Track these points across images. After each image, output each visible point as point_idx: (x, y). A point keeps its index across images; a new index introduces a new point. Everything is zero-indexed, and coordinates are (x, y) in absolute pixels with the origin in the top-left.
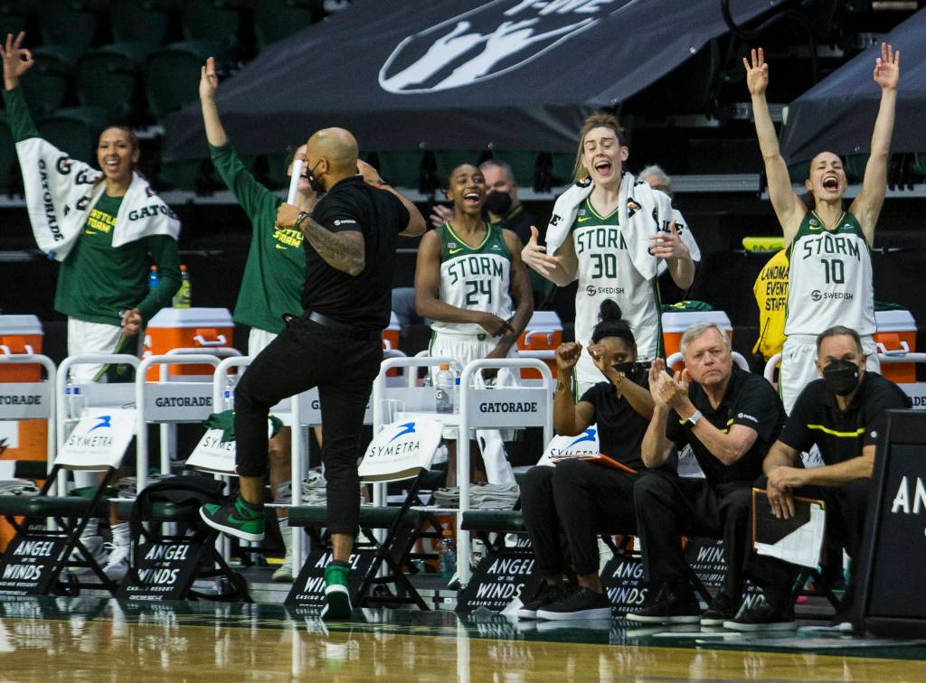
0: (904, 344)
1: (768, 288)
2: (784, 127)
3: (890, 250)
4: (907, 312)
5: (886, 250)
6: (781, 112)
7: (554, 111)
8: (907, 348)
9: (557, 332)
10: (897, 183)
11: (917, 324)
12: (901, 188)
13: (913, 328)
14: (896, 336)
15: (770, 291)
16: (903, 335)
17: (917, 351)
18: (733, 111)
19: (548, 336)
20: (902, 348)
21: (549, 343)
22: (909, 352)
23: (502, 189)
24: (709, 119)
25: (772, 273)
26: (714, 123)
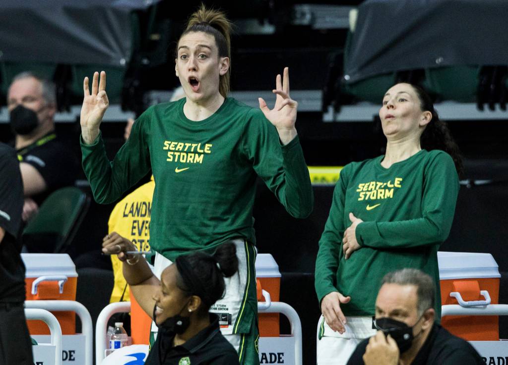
0: (485, 293)
1: (134, 228)
2: (352, 35)
3: (478, 182)
4: (488, 256)
5: (472, 183)
6: (347, 16)
7: (74, 14)
8: (488, 300)
9: (70, 279)
10: (486, 102)
11: (500, 270)
12: (492, 108)
13: (497, 274)
14: (476, 283)
15: (136, 231)
16: (483, 283)
17: (500, 302)
18: (291, 14)
19: (60, 283)
20: (482, 298)
21: (61, 292)
22: (492, 303)
23: (32, 106)
24: (262, 23)
25: (138, 210)
26: (268, 29)
